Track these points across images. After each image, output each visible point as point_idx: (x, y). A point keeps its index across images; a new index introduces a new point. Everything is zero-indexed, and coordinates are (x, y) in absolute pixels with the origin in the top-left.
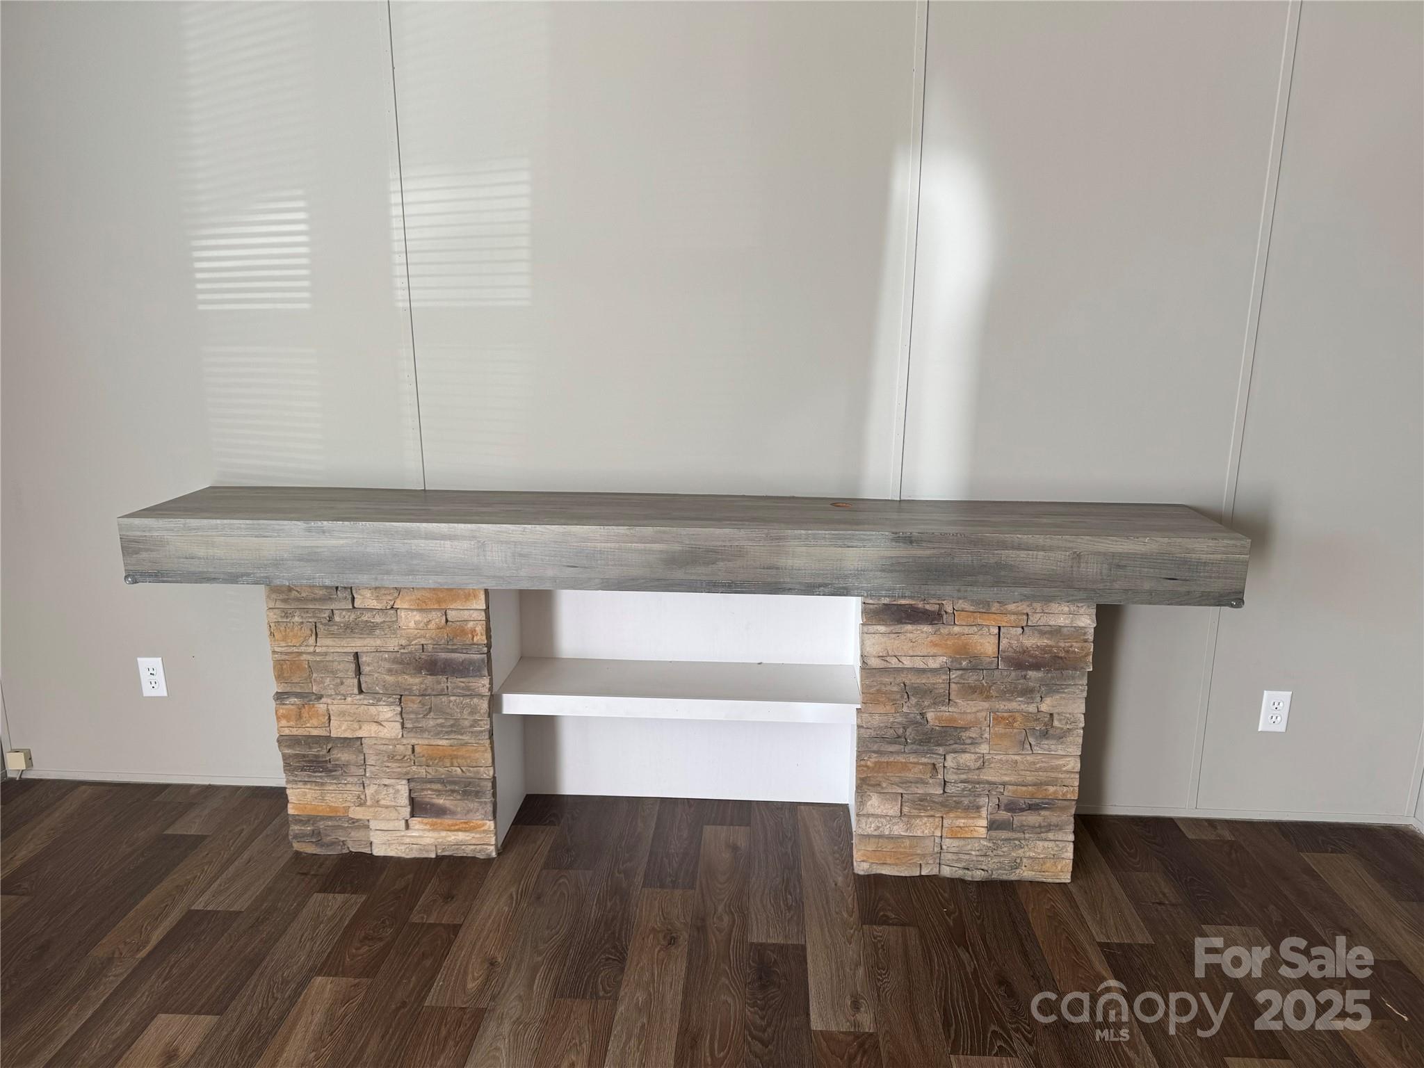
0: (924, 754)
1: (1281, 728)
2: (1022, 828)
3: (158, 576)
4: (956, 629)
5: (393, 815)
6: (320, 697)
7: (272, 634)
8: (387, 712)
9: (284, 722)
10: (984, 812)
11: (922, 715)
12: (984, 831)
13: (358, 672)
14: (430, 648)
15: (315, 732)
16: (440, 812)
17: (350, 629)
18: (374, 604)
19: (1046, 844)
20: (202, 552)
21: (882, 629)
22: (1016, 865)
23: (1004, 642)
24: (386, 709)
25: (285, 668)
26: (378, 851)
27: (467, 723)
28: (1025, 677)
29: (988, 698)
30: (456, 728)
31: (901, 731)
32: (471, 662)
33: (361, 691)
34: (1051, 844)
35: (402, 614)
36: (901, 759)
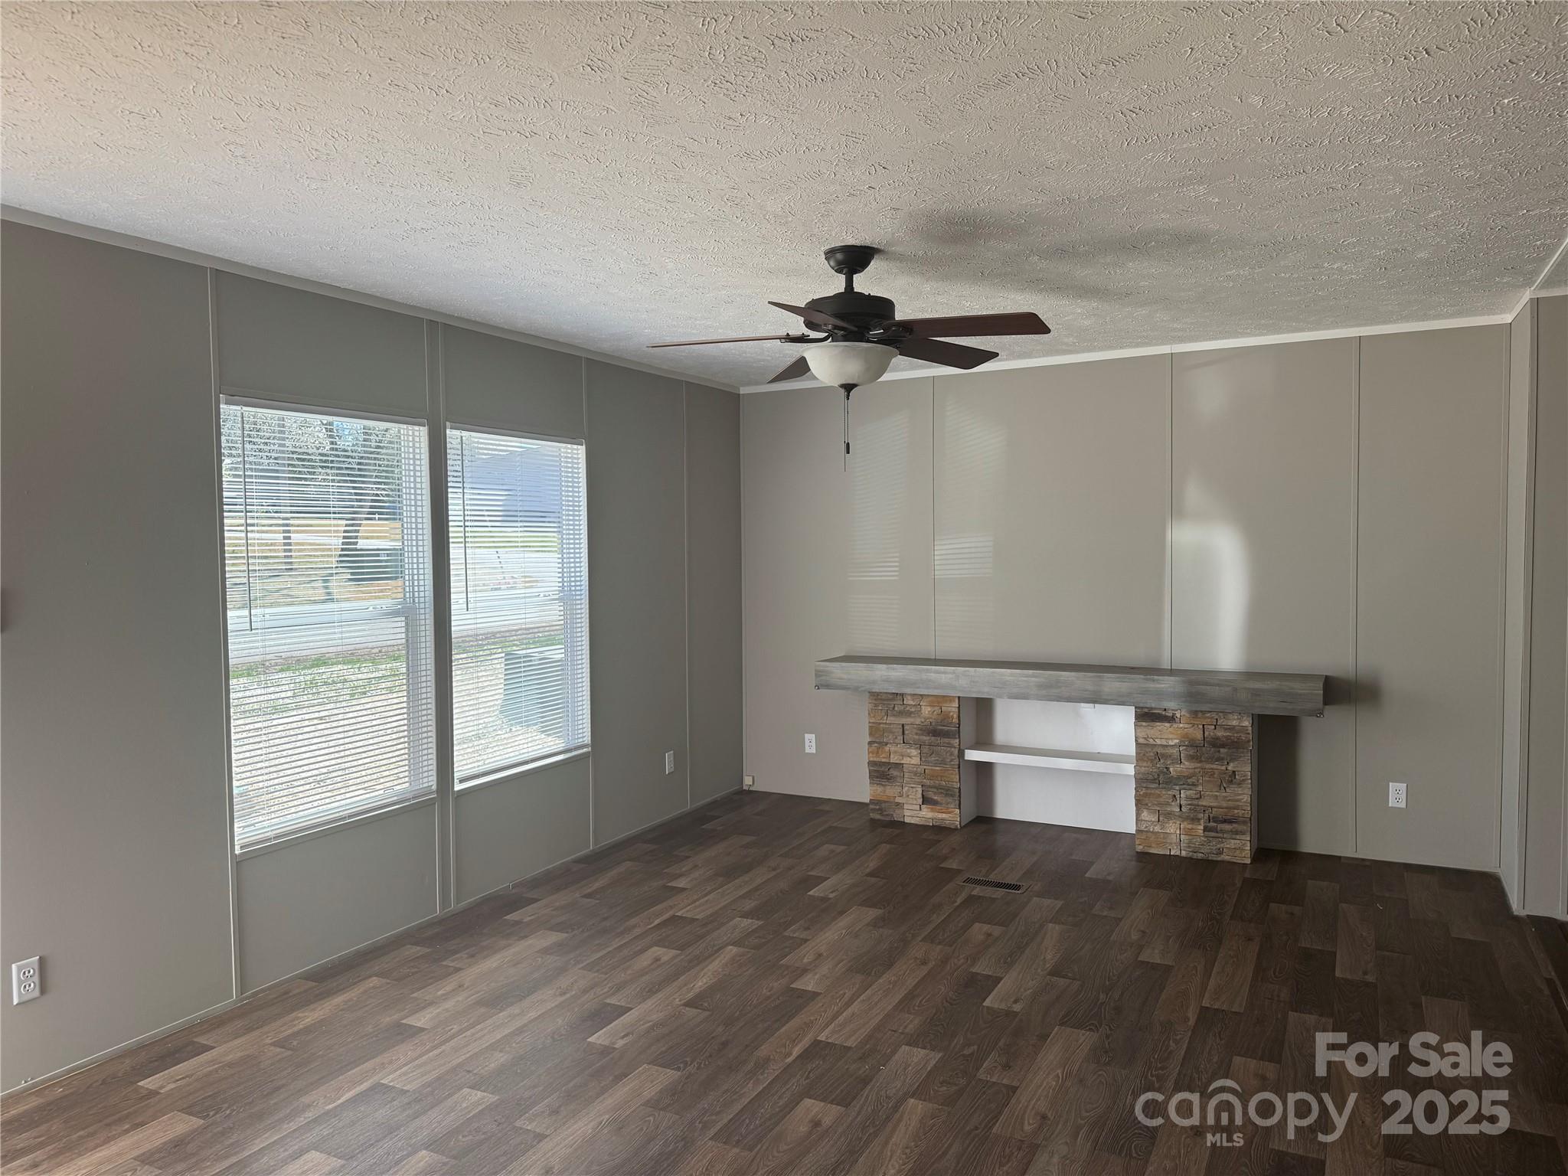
0: (1170, 789)
1: (1403, 805)
2: (1222, 831)
3: (828, 686)
4: (1181, 725)
5: (915, 802)
6: (887, 744)
7: (869, 714)
8: (914, 752)
9: (871, 755)
10: (1202, 822)
11: (1168, 769)
12: (1202, 831)
13: (903, 733)
14: (933, 724)
15: (884, 760)
16: (934, 803)
17: (901, 713)
18: (911, 703)
19: (1236, 841)
20: (845, 676)
21: (1144, 724)
22: (1220, 852)
23: (1206, 733)
24: (914, 751)
25: (874, 730)
26: (907, 820)
27: (949, 760)
28: (1219, 751)
29: (1201, 762)
30: (943, 762)
31: (1156, 777)
32: (952, 731)
33: (904, 743)
34: (1238, 841)
35: (923, 707)
36: (1157, 792)
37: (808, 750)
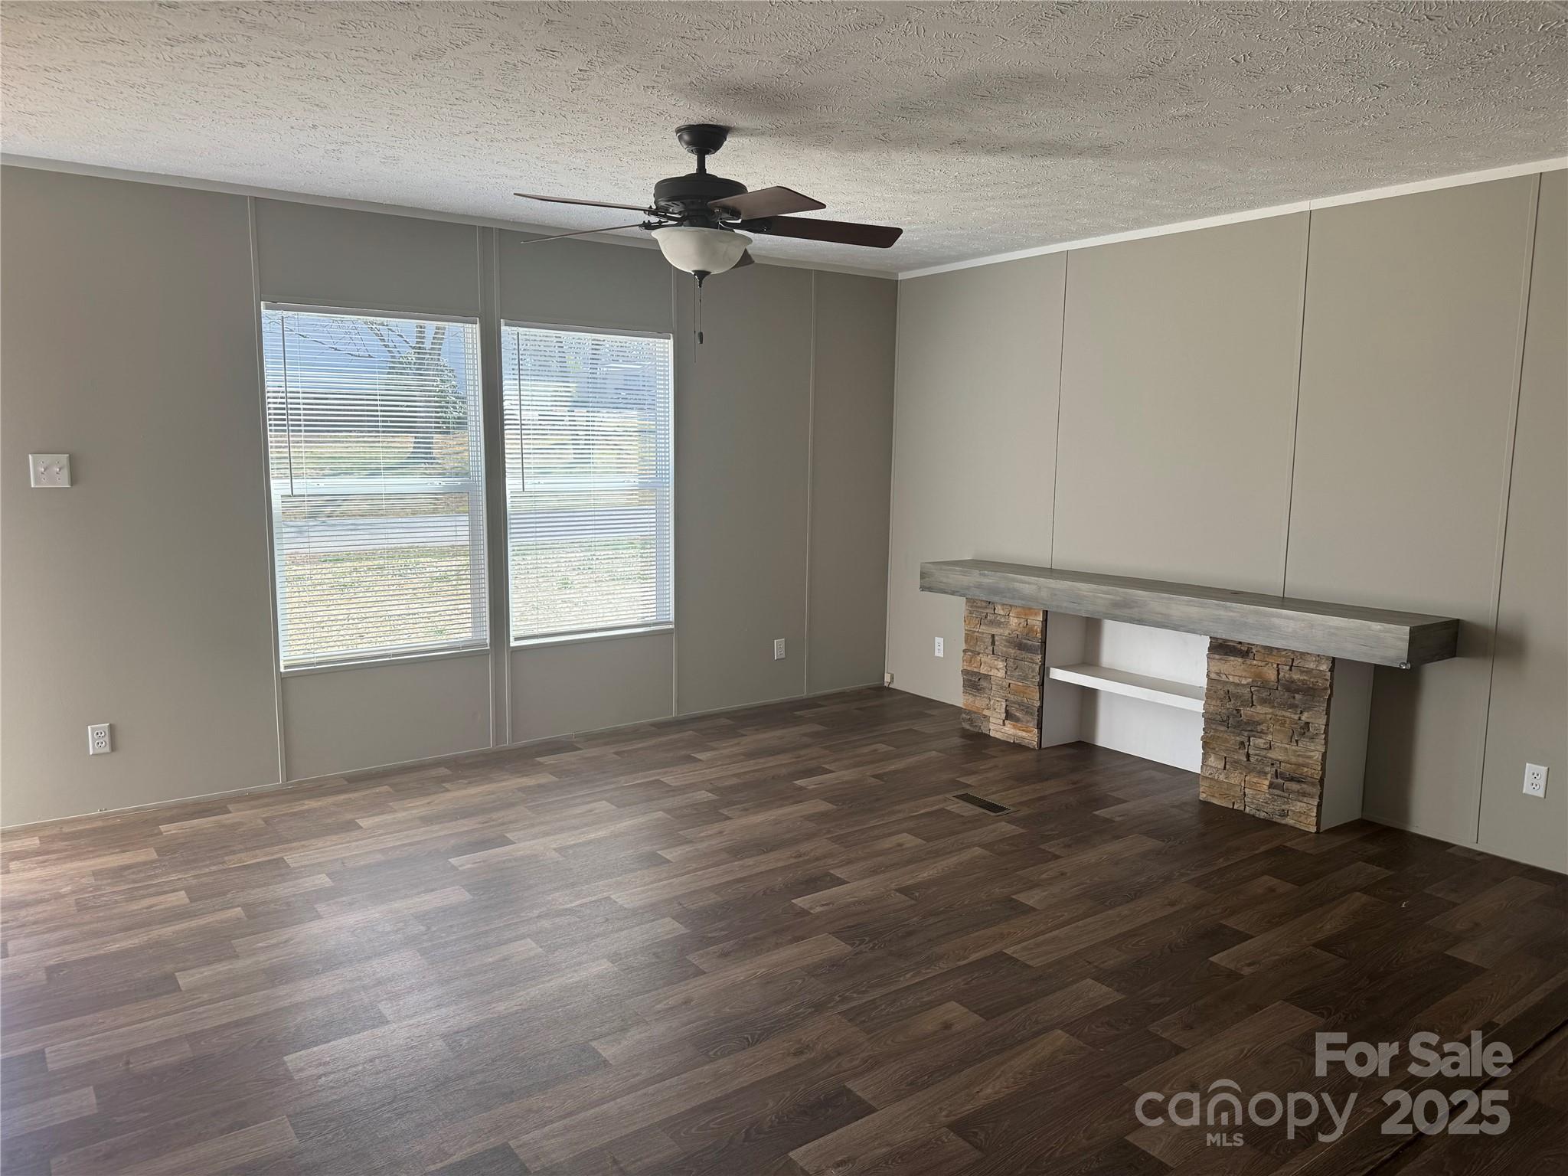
0: (1239, 735)
1: (1540, 793)
2: (1290, 792)
3: (930, 589)
4: (1255, 662)
5: (999, 716)
6: (979, 654)
7: (965, 621)
8: (1001, 665)
9: (965, 663)
10: (1269, 776)
11: (1238, 711)
12: (1266, 787)
13: (993, 643)
14: (1020, 637)
15: (975, 670)
16: (1017, 720)
17: (992, 623)
18: (1002, 612)
19: (1302, 804)
20: (945, 580)
21: (1217, 657)
22: (1284, 814)
23: (1282, 674)
24: (1001, 663)
25: (969, 638)
26: (992, 734)
27: (1030, 676)
28: (1294, 698)
29: (1274, 707)
30: (1025, 678)
31: (1225, 719)
32: (1034, 646)
33: (993, 654)
34: (1305, 805)
35: (1012, 618)
36: (1226, 736)
37: (937, 654)
